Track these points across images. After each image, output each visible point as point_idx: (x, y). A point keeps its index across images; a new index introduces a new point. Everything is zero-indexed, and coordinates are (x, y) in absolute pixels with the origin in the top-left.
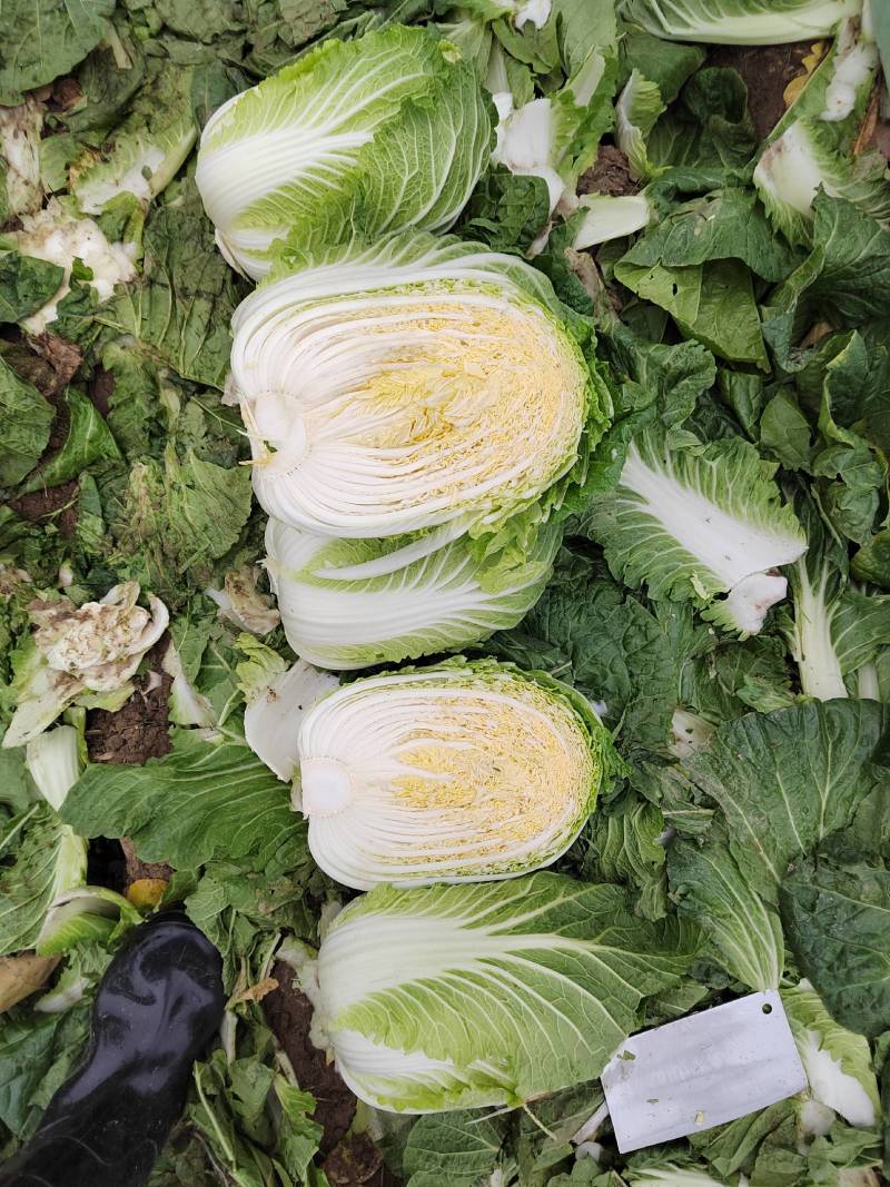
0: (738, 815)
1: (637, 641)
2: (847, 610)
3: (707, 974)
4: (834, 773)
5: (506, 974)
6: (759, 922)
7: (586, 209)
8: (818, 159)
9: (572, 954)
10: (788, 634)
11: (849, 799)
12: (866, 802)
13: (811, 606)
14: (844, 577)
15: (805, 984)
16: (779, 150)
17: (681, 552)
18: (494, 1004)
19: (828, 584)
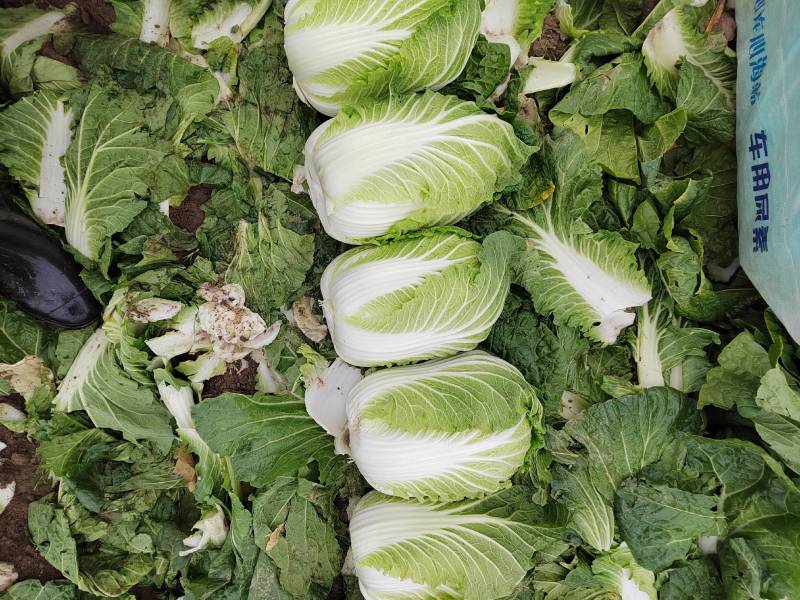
0: (596, 453)
1: (545, 350)
2: (670, 334)
3: (569, 537)
4: (652, 432)
5: (458, 537)
6: (601, 512)
7: (533, 67)
8: (684, 34)
9: (496, 526)
10: (633, 345)
11: (660, 446)
12: (669, 447)
13: (648, 329)
14: (671, 315)
15: (624, 544)
16: (660, 28)
17: (575, 295)
18: (451, 554)
19: (660, 316)
